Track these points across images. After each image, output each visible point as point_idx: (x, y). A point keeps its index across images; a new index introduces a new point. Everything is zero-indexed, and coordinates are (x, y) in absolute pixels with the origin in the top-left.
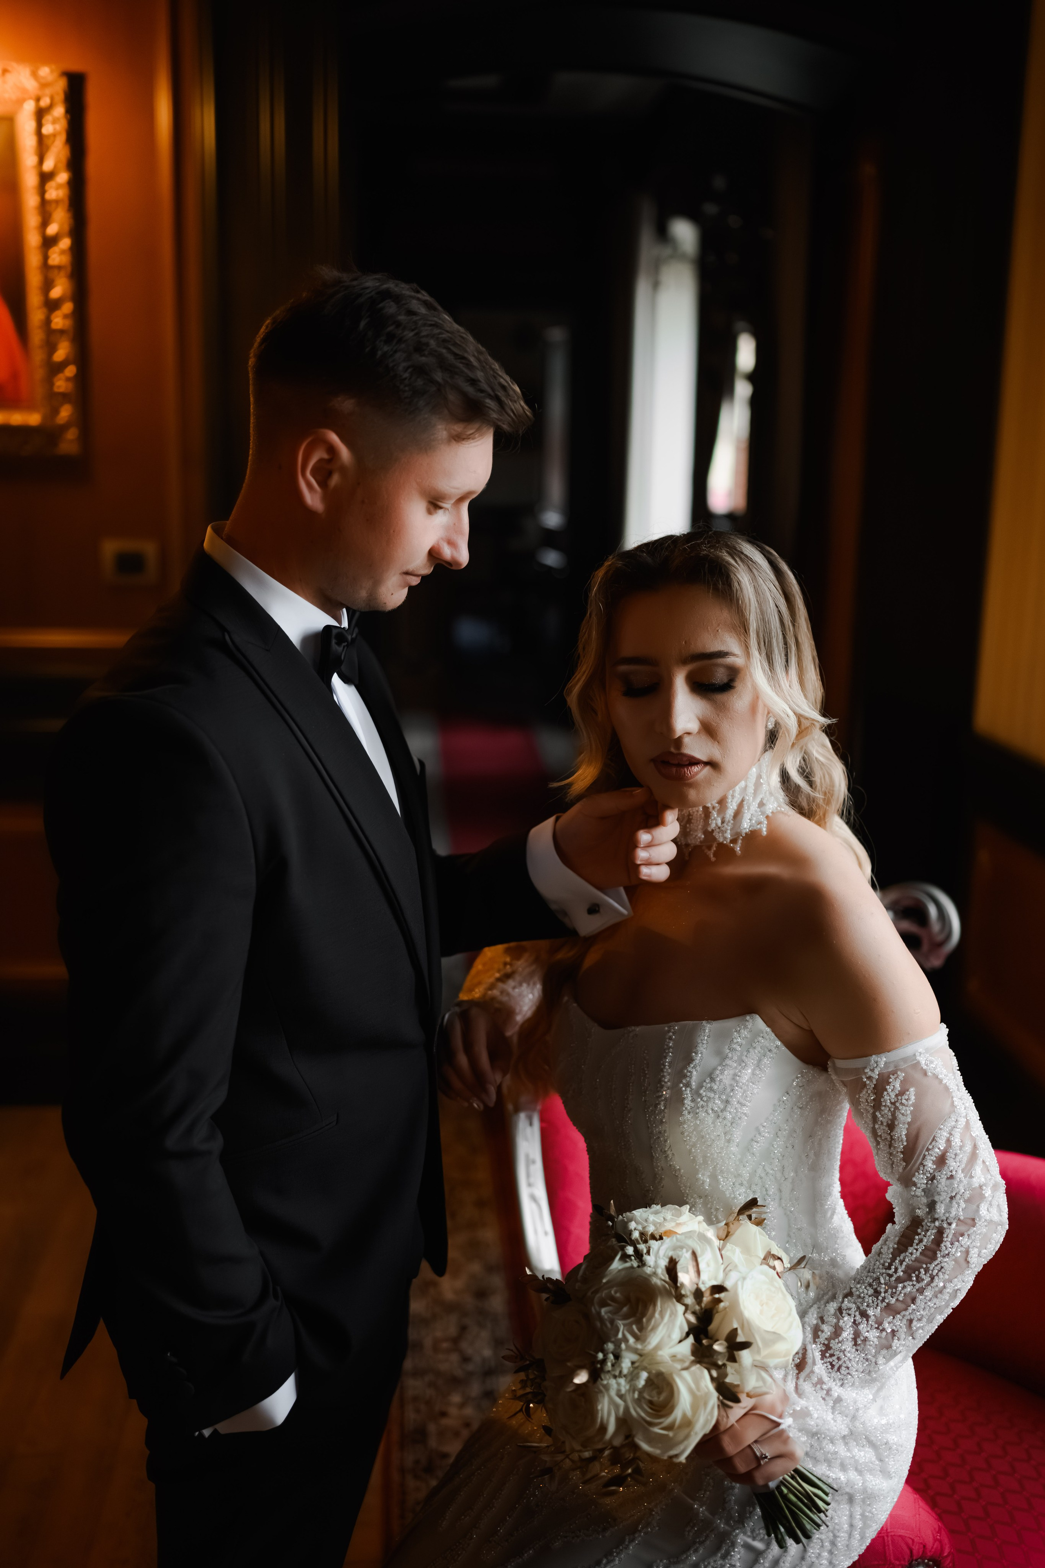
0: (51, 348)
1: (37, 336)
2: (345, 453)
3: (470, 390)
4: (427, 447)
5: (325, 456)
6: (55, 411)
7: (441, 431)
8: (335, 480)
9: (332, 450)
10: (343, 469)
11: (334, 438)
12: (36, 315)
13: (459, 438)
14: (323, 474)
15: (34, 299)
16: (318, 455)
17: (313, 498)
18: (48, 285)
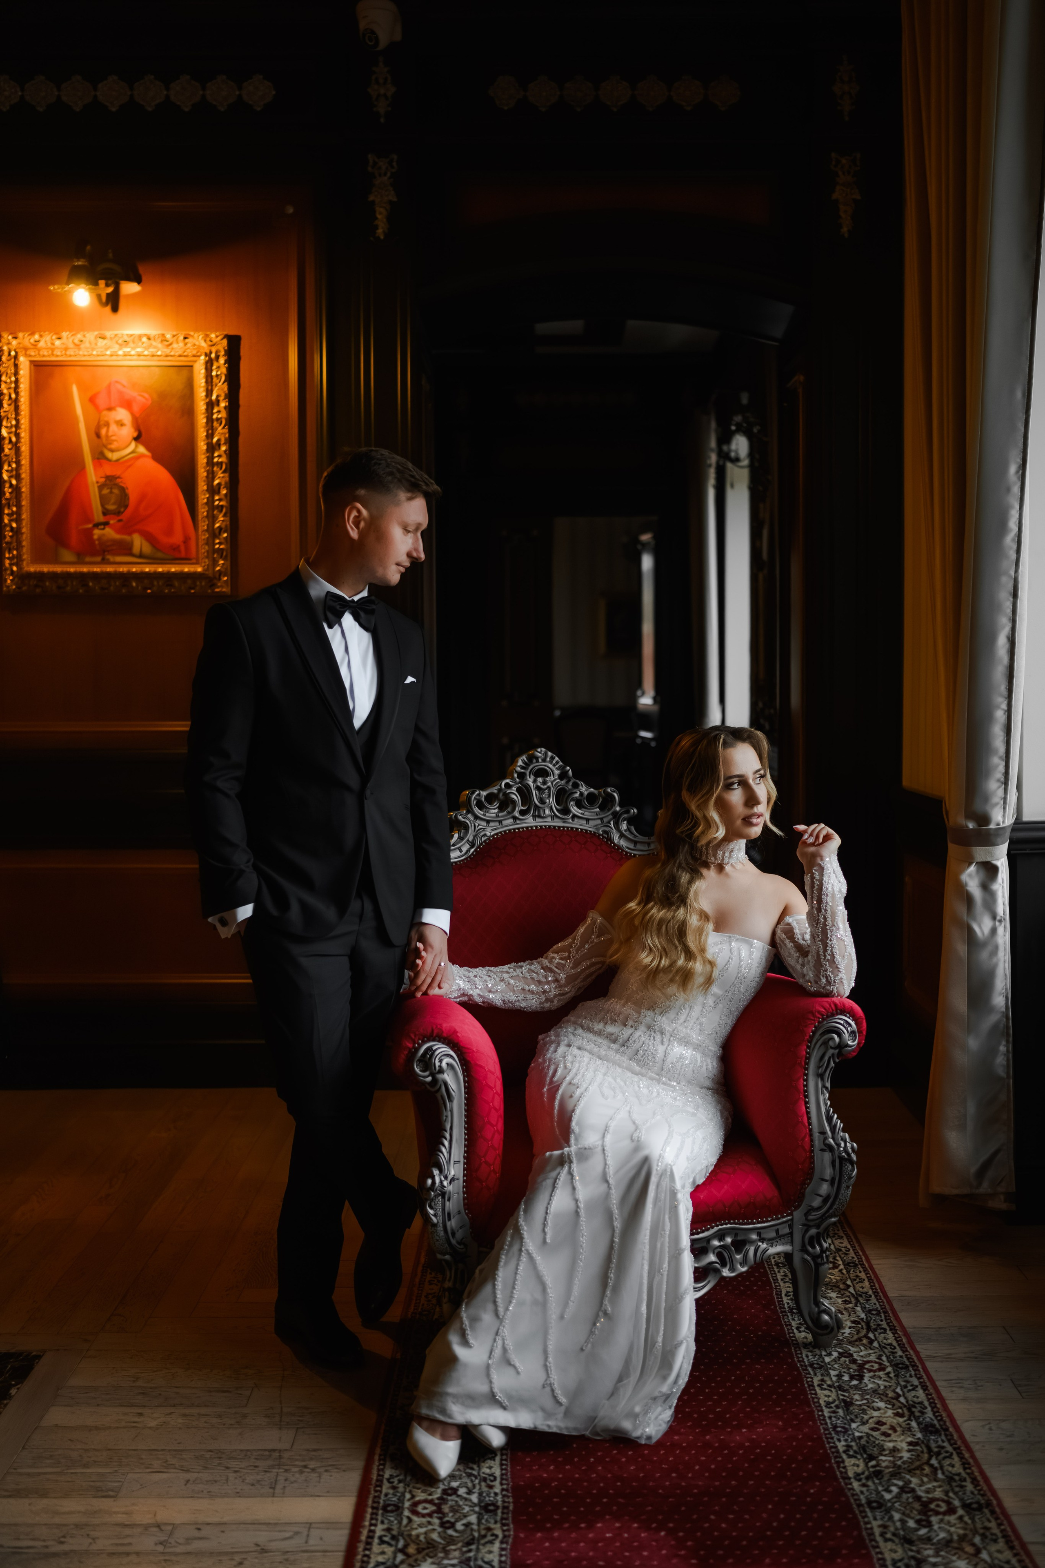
0: (212, 519)
1: (203, 511)
2: (365, 512)
3: (413, 480)
4: (398, 504)
5: (357, 514)
6: (215, 563)
7: (403, 495)
8: (362, 524)
9: (359, 511)
10: (364, 519)
11: (359, 506)
12: (203, 497)
13: (410, 499)
14: (357, 524)
15: (202, 486)
16: (354, 513)
17: (354, 534)
18: (211, 476)
